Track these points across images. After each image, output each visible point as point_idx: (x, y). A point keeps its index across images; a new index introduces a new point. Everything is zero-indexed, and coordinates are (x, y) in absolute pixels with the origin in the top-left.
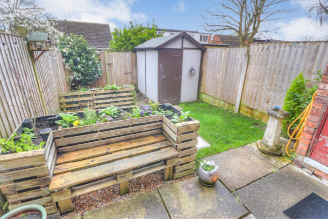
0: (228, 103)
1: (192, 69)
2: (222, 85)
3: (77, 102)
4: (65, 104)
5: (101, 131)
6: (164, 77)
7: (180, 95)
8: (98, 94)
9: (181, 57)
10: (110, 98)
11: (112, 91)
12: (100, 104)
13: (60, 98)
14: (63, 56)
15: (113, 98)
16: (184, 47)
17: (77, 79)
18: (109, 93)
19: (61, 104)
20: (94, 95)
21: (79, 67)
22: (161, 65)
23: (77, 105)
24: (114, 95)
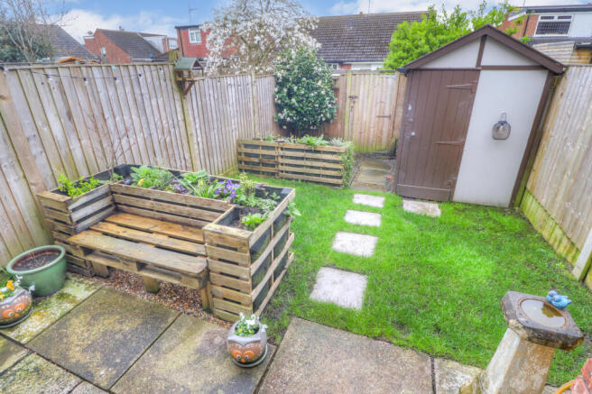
0: (569, 239)
1: (502, 123)
2: (572, 181)
3: (257, 156)
4: (243, 156)
5: (155, 200)
6: (413, 134)
7: (455, 182)
8: (287, 149)
9: (472, 90)
10: (302, 158)
11: (307, 148)
12: (286, 164)
13: (239, 146)
14: (277, 84)
15: (307, 159)
16: (484, 63)
17: (288, 119)
18: (302, 150)
19: (240, 154)
20: (280, 150)
21: (294, 100)
22: (410, 108)
23: (256, 160)
24: (309, 155)
